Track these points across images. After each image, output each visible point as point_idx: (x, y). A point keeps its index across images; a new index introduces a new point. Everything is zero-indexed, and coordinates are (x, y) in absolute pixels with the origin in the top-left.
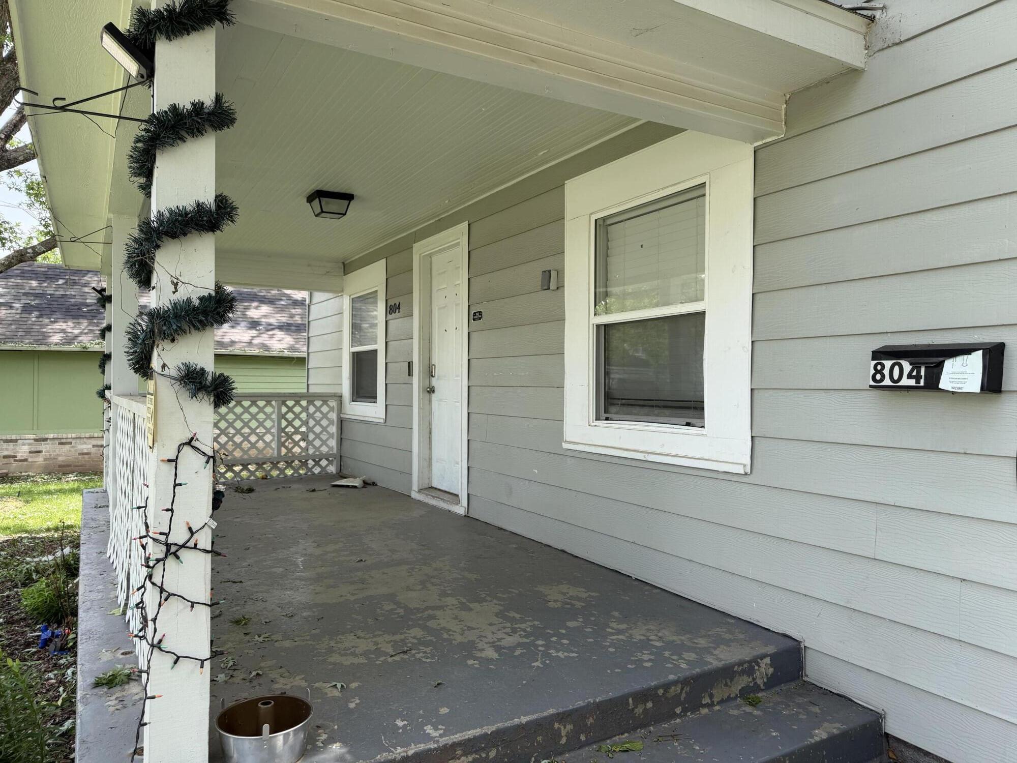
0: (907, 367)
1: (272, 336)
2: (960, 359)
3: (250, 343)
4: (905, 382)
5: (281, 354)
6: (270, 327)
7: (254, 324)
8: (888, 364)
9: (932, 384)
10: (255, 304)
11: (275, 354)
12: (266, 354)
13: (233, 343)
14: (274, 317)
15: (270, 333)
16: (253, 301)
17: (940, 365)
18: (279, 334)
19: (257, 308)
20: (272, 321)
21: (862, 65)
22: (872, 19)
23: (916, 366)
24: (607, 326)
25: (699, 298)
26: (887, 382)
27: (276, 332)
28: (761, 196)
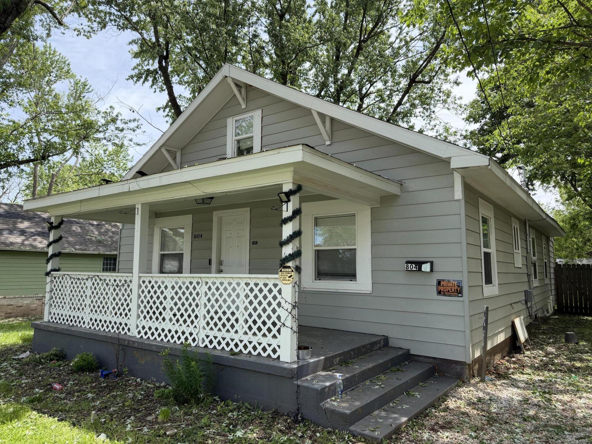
0: (414, 266)
1: (35, 240)
2: (425, 265)
3: (23, 244)
4: (414, 269)
5: (43, 251)
6: (33, 234)
7: (23, 232)
8: (409, 265)
9: (420, 269)
10: (20, 220)
11: (39, 250)
12: (34, 250)
13: (12, 244)
14: (33, 228)
15: (33, 238)
16: (18, 218)
17: (421, 266)
18: (39, 239)
19: (21, 222)
20: (33, 230)
21: (399, 194)
22: (402, 184)
23: (416, 266)
24: (318, 250)
25: (354, 245)
26: (409, 269)
27: (36, 237)
28: (373, 220)
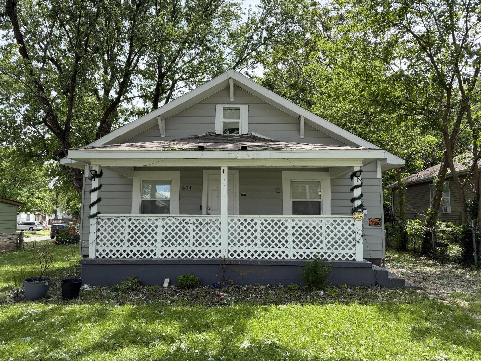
28: (332, 185)
